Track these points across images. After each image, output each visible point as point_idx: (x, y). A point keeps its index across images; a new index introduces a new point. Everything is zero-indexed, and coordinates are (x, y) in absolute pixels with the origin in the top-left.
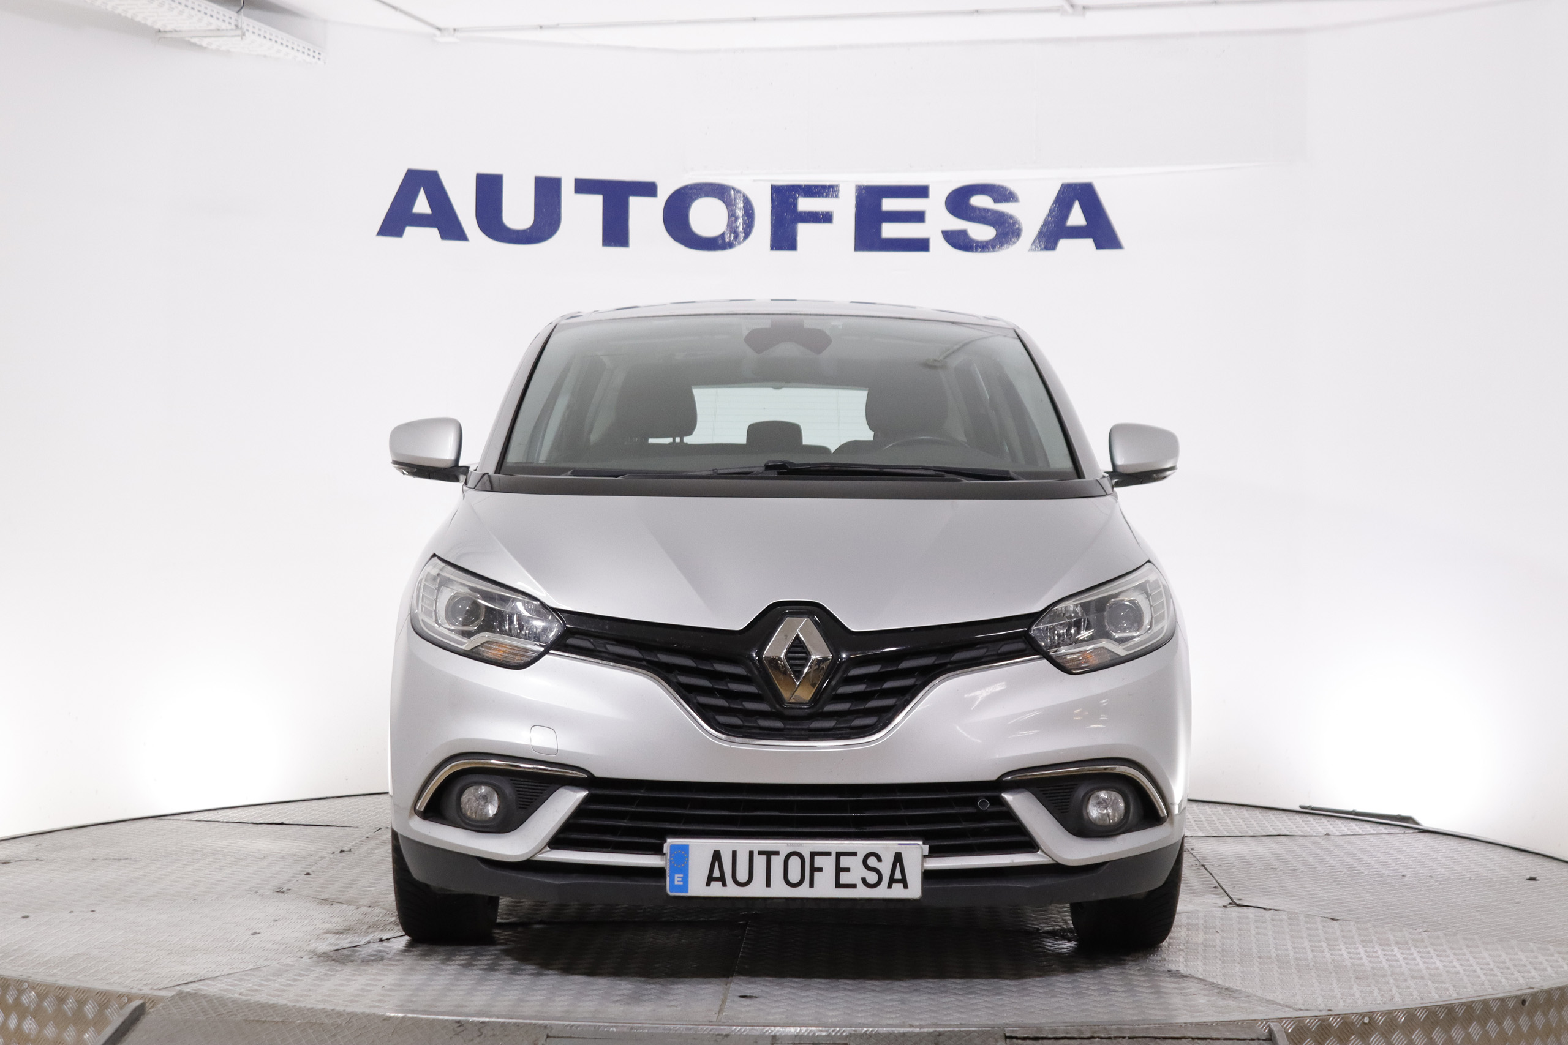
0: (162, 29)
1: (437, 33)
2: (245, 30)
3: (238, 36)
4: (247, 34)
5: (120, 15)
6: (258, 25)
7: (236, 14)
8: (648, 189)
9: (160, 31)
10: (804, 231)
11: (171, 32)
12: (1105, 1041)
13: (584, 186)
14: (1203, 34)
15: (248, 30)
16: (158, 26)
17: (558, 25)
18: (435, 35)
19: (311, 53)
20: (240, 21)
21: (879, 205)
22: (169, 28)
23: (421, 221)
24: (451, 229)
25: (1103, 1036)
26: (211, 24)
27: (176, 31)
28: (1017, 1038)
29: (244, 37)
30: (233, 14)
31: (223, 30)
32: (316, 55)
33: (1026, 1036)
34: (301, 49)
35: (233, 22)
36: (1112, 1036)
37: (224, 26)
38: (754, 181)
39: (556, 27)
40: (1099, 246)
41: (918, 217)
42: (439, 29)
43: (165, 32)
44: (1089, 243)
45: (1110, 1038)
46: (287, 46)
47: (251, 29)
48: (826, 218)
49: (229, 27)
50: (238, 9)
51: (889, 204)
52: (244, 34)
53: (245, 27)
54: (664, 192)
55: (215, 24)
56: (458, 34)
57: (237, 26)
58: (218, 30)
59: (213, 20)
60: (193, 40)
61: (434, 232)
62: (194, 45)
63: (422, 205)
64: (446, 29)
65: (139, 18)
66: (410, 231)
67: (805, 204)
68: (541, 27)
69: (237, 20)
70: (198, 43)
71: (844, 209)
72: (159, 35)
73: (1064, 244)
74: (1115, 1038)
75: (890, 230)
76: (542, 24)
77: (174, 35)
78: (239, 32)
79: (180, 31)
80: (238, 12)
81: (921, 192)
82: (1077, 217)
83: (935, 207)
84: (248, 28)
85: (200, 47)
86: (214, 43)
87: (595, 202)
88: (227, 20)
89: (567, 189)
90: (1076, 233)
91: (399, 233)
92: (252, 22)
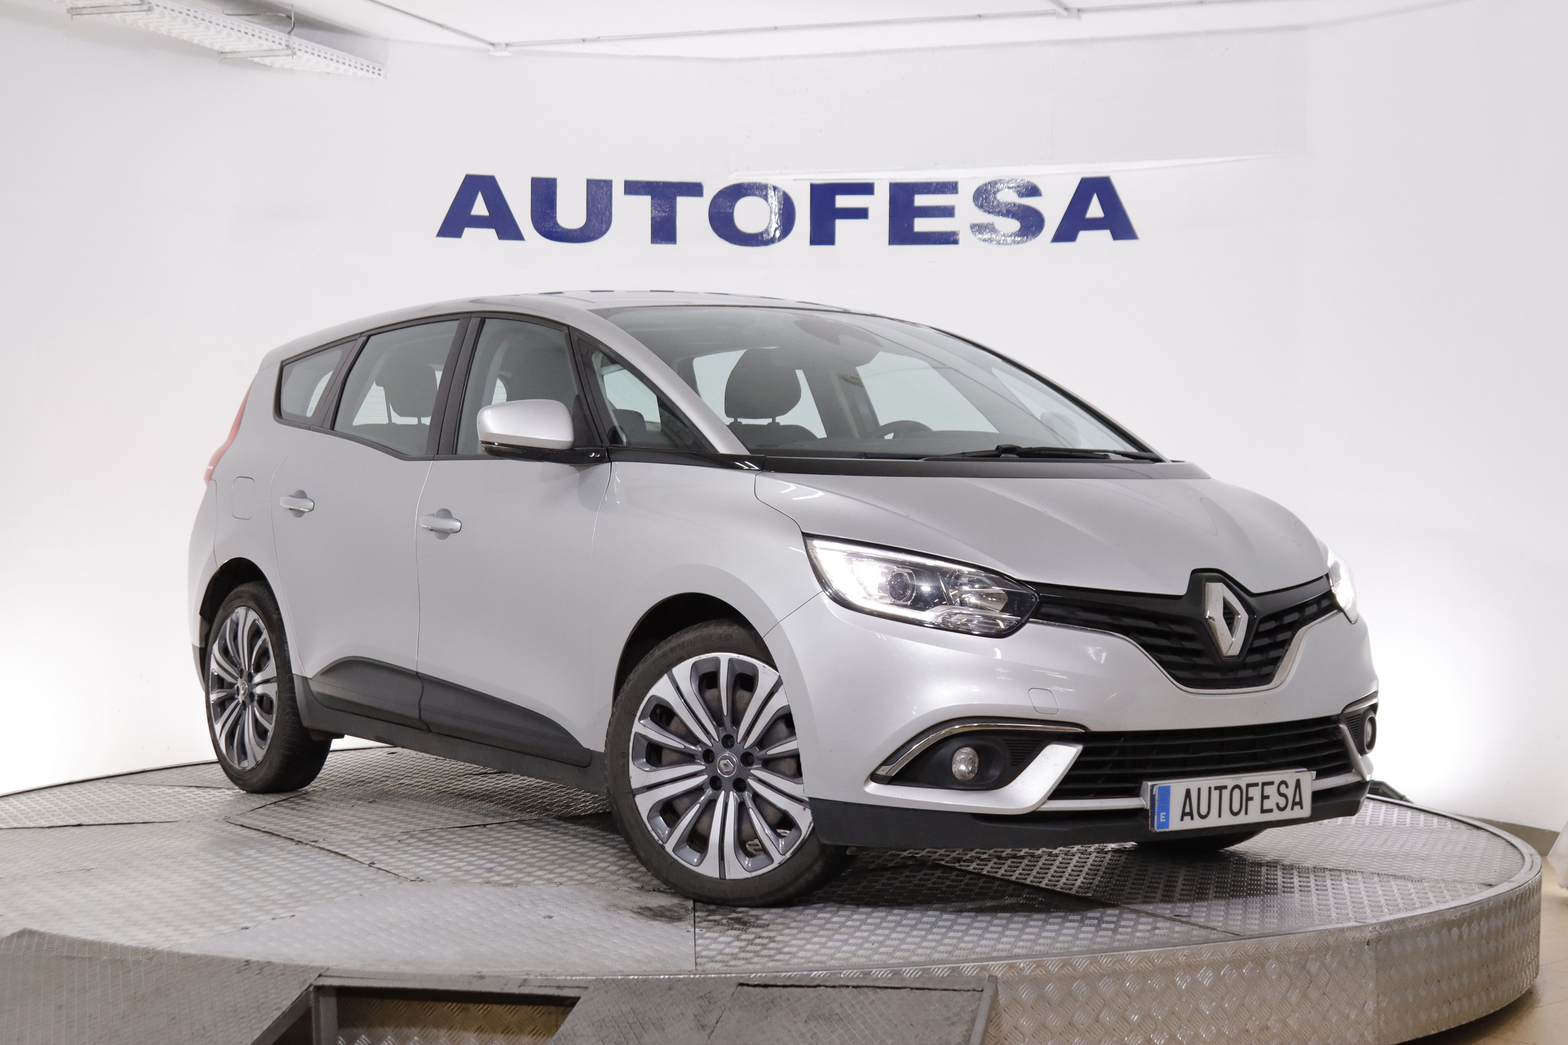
0: (223, 51)
1: (491, 48)
2: (297, 49)
3: (289, 55)
4: (298, 53)
5: (177, 38)
6: (311, 44)
7: (287, 35)
8: (694, 189)
9: (222, 53)
10: (842, 226)
11: (230, 52)
12: (829, 989)
13: (633, 188)
14: (1209, 33)
15: (300, 50)
16: (217, 47)
17: (599, 38)
18: (489, 50)
19: (371, 69)
20: (291, 41)
21: (912, 201)
22: (227, 49)
23: (479, 222)
24: (508, 229)
25: (828, 984)
26: (262, 45)
27: (235, 52)
28: (748, 985)
29: (294, 57)
30: (285, 36)
31: (276, 50)
32: (376, 71)
33: (756, 983)
34: (359, 65)
35: (284, 43)
36: (837, 985)
37: (275, 46)
38: (795, 180)
39: (598, 39)
40: (1116, 236)
41: (947, 212)
42: (492, 44)
43: (226, 53)
44: (1106, 234)
45: (834, 987)
46: (344, 63)
47: (303, 49)
48: (861, 213)
49: (280, 47)
50: (290, 29)
51: (921, 200)
52: (294, 54)
53: (297, 47)
54: (710, 193)
55: (267, 45)
56: (510, 49)
57: (287, 46)
58: (272, 50)
59: (262, 41)
60: (256, 60)
61: (491, 233)
62: (258, 64)
63: (480, 208)
64: (499, 44)
65: (196, 41)
66: (468, 232)
67: (843, 201)
68: (584, 40)
69: (288, 41)
70: (262, 62)
71: (879, 205)
72: (222, 56)
73: (1082, 235)
74: (840, 986)
75: (921, 225)
76: (584, 37)
77: (234, 56)
78: (289, 52)
79: (239, 52)
80: (289, 33)
81: (950, 188)
82: (1095, 210)
83: (963, 202)
84: (300, 48)
85: (265, 65)
86: (277, 62)
87: (644, 202)
88: (277, 40)
89: (618, 190)
90: (1095, 224)
91: (458, 234)
92: (305, 42)
